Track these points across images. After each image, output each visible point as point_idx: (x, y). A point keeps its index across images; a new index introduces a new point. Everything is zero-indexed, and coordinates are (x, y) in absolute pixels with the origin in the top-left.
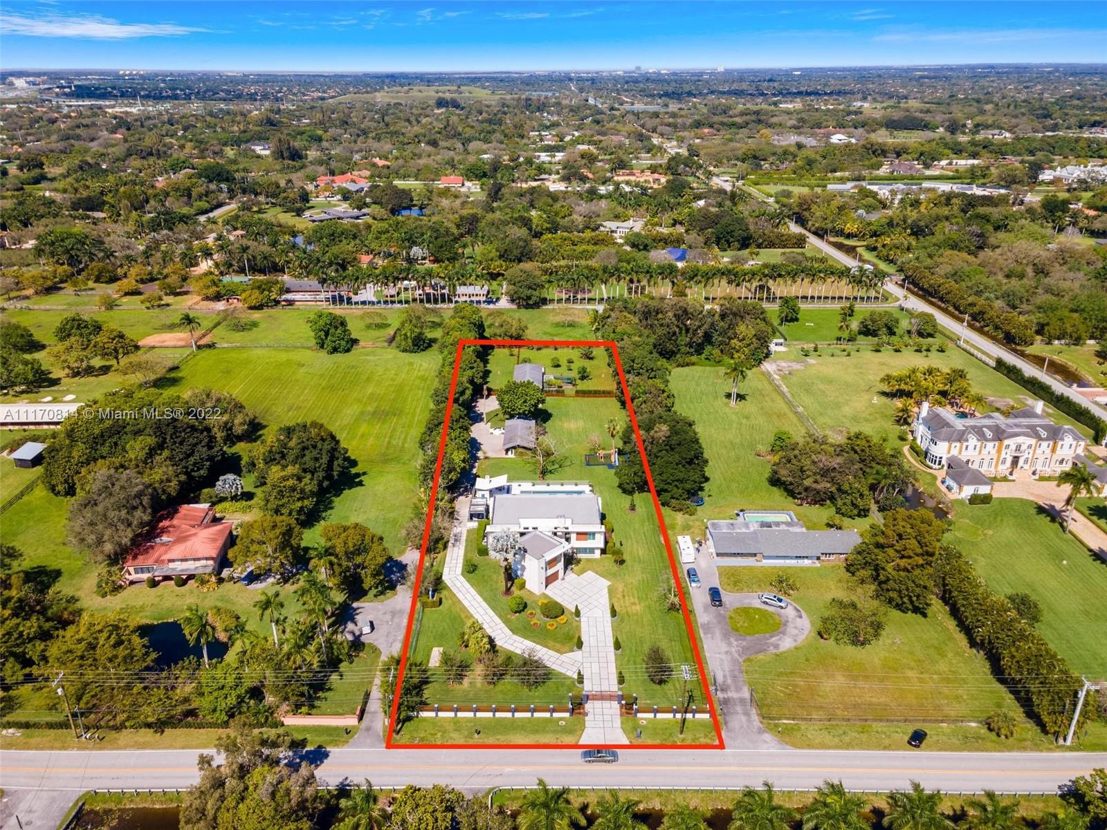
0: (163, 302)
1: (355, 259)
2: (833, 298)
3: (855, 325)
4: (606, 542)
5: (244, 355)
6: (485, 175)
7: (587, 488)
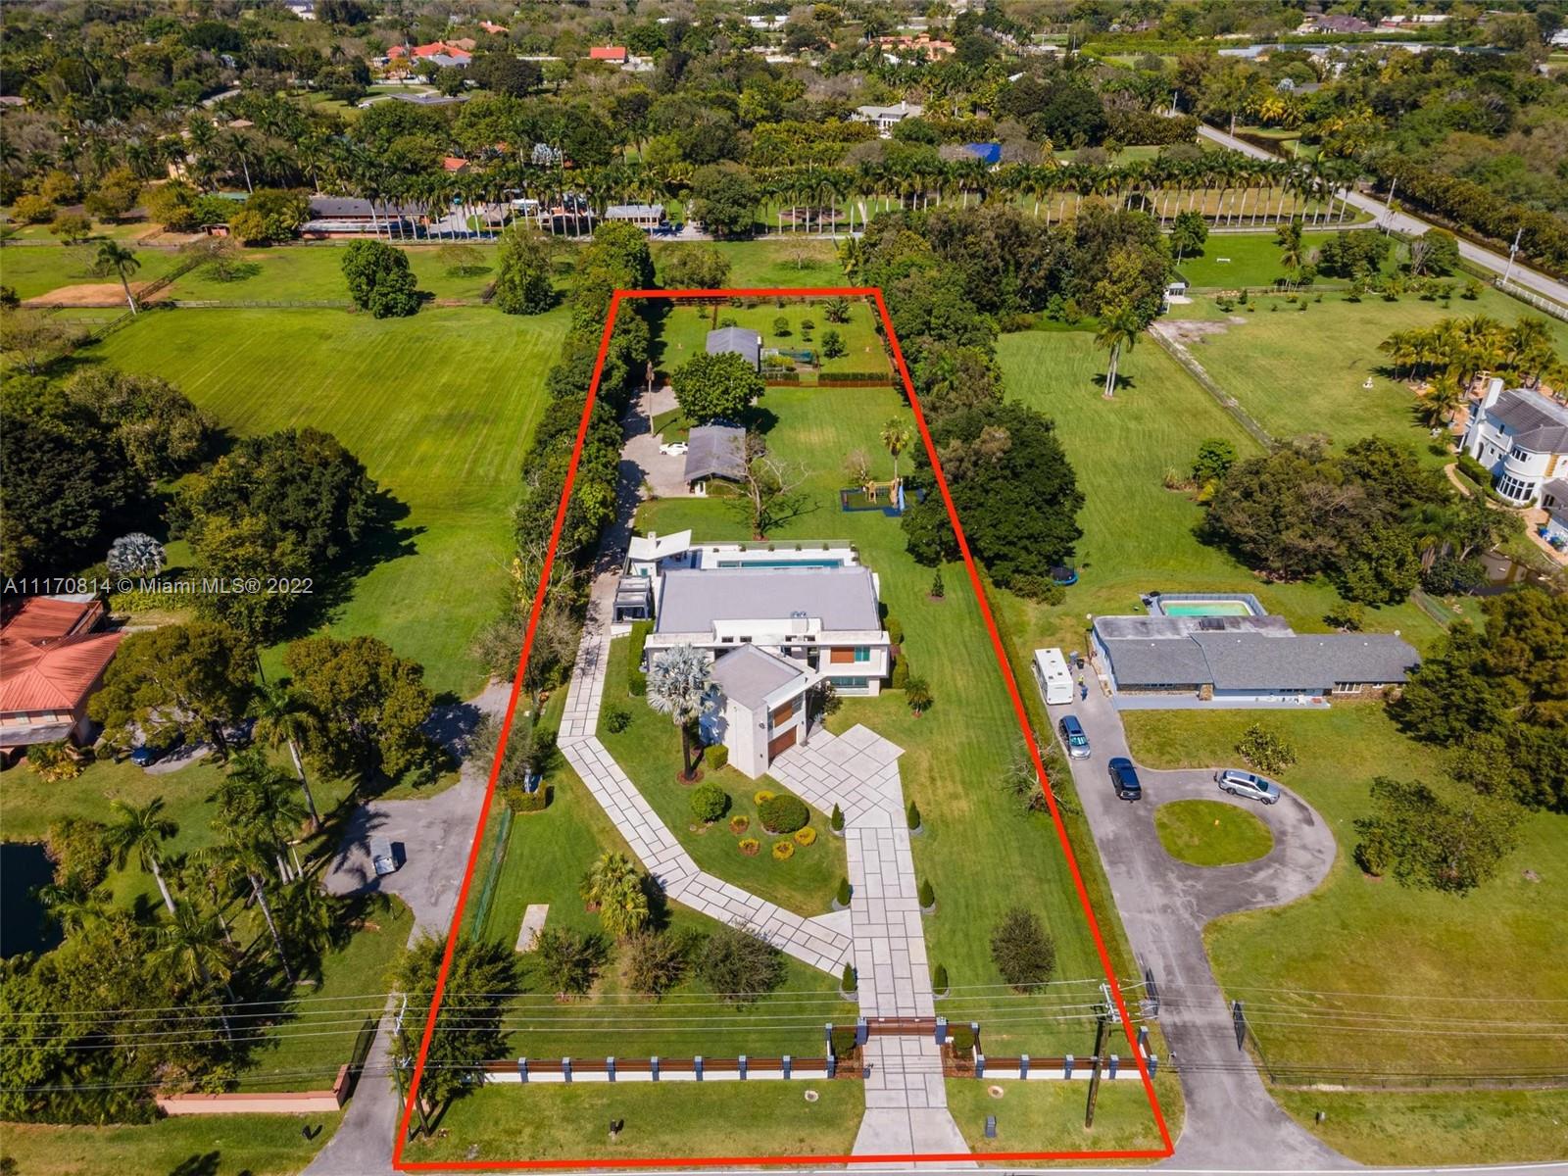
0: (91, 235)
1: (434, 162)
2: (1259, 218)
3: (1311, 255)
4: (892, 664)
5: (225, 319)
6: (662, 44)
7: (845, 554)
